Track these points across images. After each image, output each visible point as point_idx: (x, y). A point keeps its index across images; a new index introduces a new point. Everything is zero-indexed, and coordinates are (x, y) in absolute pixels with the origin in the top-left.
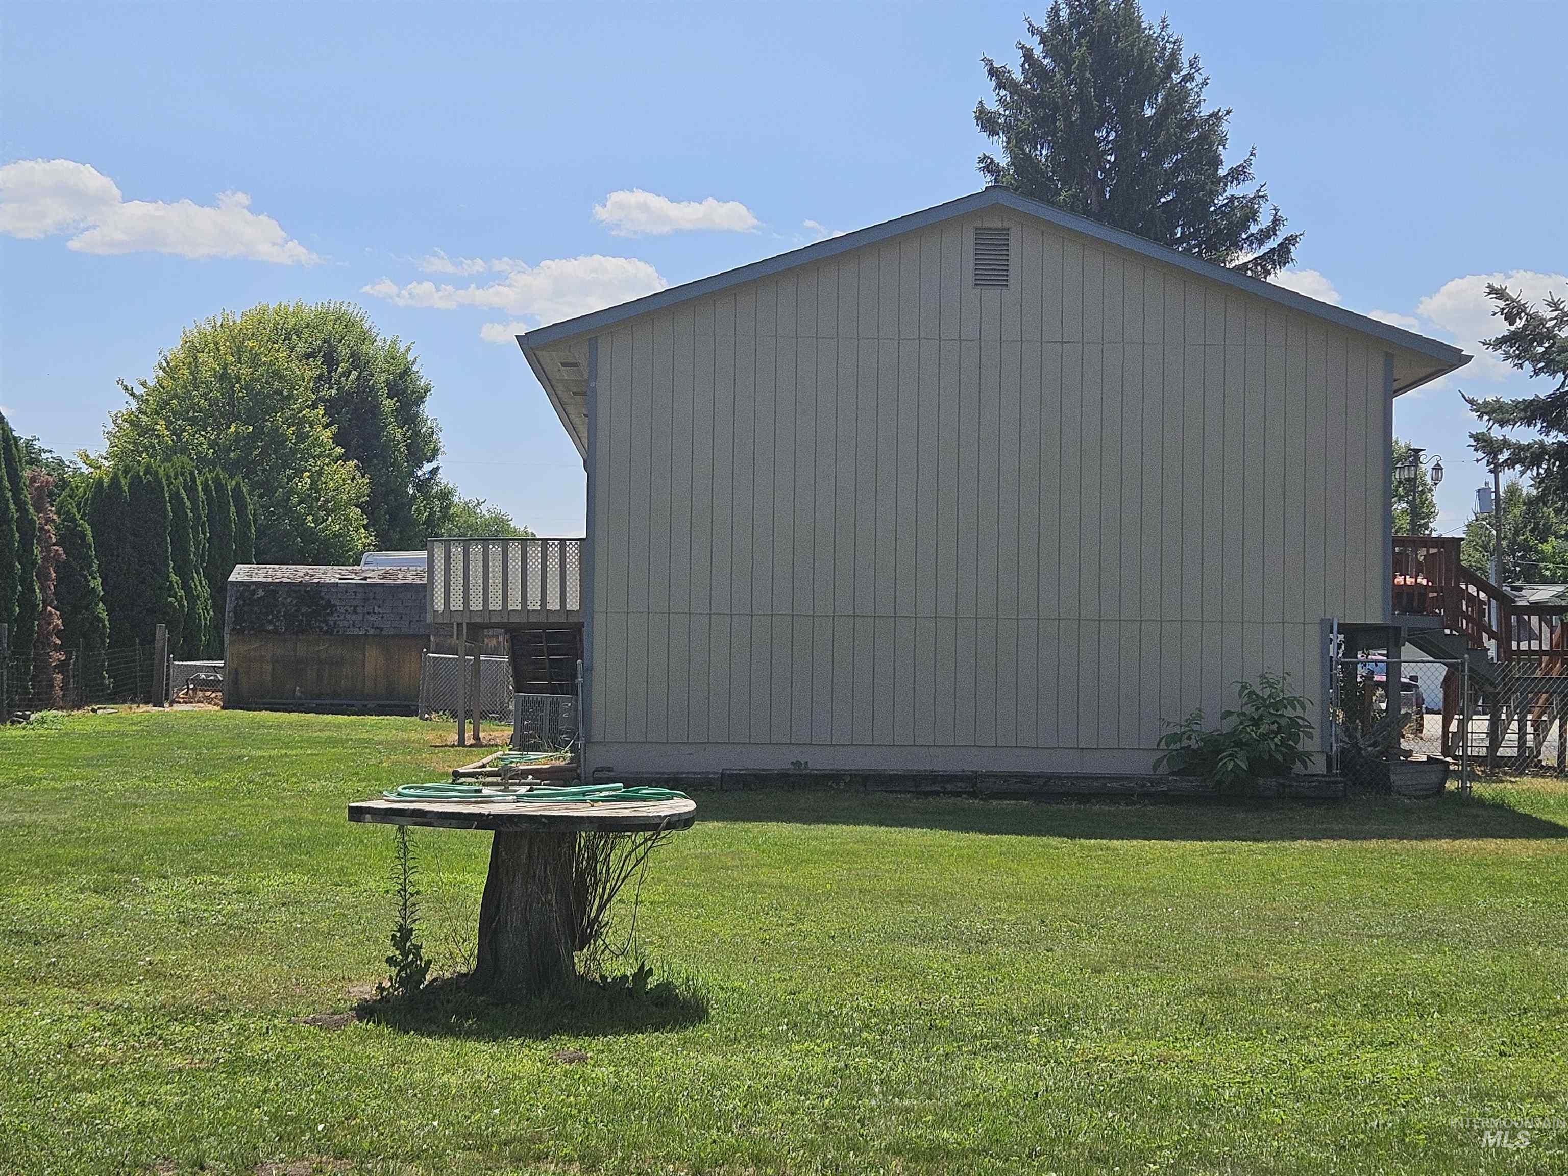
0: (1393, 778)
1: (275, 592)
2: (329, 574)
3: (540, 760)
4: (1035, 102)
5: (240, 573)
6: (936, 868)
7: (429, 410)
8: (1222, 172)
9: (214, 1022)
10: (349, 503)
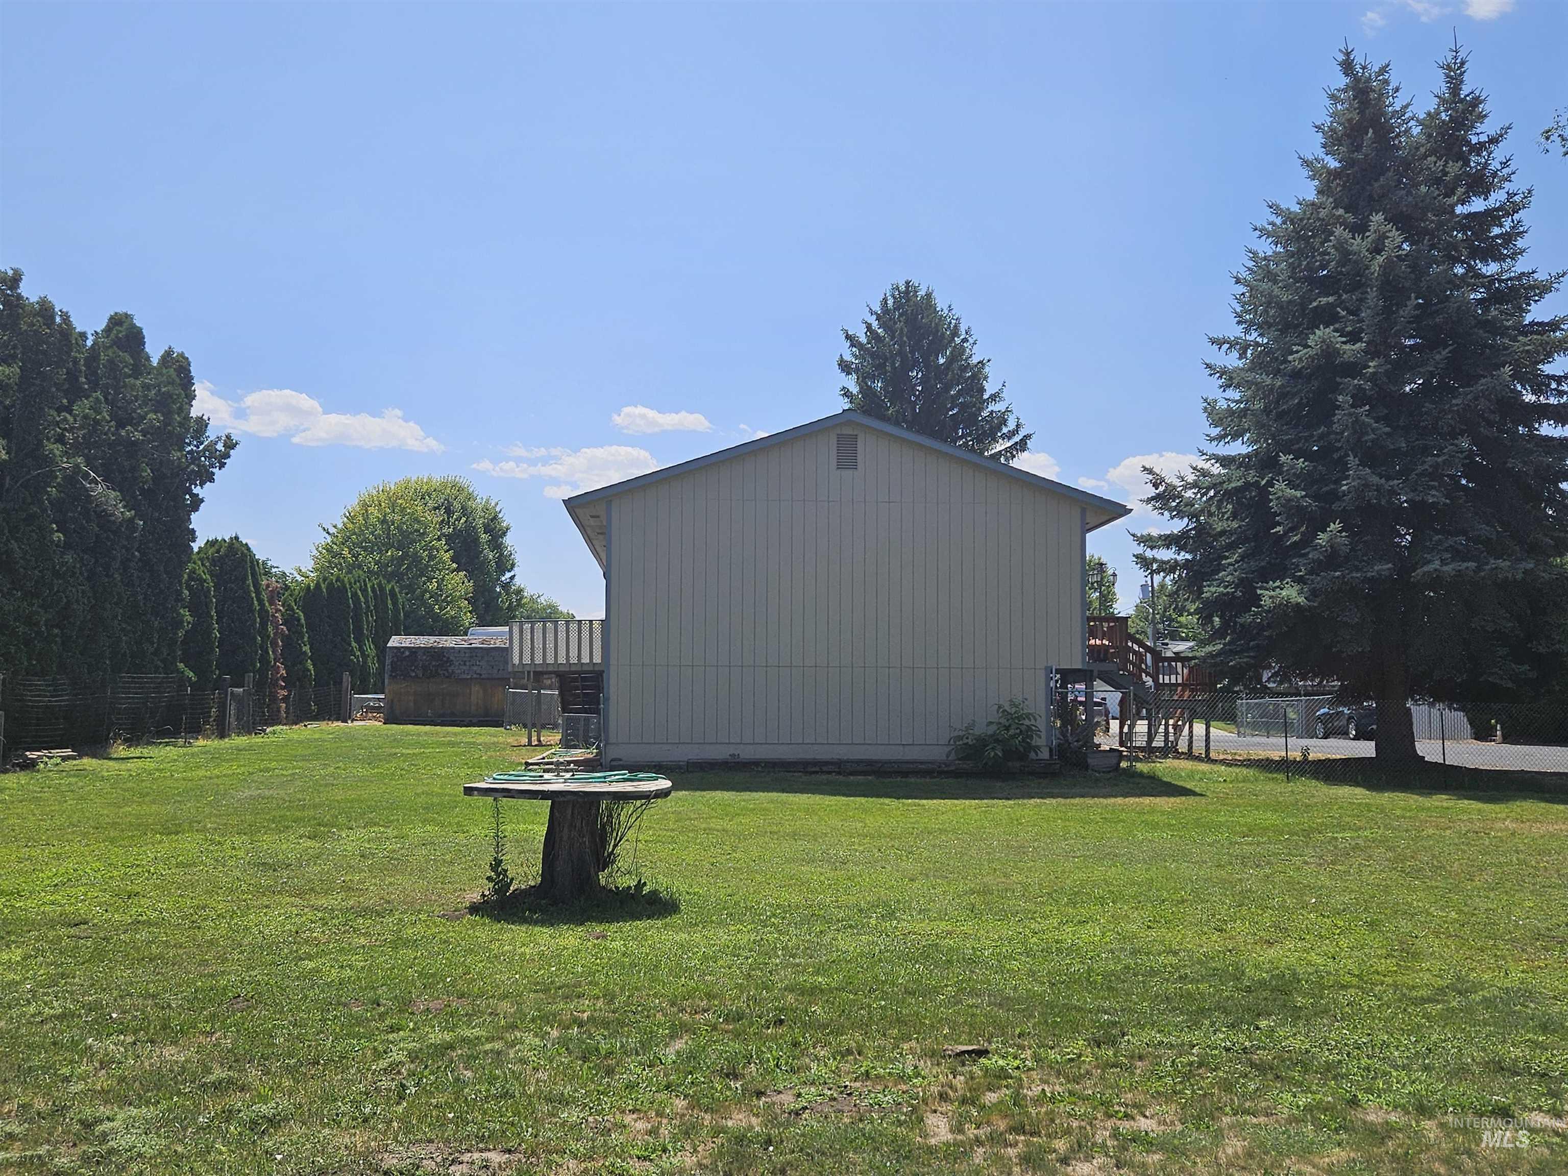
0: (1089, 761)
1: (415, 653)
2: (449, 642)
3: (579, 754)
4: (873, 355)
5: (395, 641)
6: (816, 818)
7: (508, 540)
8: (985, 397)
9: (383, 917)
10: (460, 597)
